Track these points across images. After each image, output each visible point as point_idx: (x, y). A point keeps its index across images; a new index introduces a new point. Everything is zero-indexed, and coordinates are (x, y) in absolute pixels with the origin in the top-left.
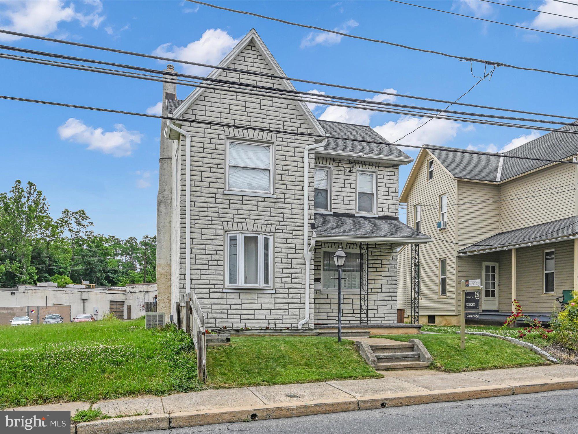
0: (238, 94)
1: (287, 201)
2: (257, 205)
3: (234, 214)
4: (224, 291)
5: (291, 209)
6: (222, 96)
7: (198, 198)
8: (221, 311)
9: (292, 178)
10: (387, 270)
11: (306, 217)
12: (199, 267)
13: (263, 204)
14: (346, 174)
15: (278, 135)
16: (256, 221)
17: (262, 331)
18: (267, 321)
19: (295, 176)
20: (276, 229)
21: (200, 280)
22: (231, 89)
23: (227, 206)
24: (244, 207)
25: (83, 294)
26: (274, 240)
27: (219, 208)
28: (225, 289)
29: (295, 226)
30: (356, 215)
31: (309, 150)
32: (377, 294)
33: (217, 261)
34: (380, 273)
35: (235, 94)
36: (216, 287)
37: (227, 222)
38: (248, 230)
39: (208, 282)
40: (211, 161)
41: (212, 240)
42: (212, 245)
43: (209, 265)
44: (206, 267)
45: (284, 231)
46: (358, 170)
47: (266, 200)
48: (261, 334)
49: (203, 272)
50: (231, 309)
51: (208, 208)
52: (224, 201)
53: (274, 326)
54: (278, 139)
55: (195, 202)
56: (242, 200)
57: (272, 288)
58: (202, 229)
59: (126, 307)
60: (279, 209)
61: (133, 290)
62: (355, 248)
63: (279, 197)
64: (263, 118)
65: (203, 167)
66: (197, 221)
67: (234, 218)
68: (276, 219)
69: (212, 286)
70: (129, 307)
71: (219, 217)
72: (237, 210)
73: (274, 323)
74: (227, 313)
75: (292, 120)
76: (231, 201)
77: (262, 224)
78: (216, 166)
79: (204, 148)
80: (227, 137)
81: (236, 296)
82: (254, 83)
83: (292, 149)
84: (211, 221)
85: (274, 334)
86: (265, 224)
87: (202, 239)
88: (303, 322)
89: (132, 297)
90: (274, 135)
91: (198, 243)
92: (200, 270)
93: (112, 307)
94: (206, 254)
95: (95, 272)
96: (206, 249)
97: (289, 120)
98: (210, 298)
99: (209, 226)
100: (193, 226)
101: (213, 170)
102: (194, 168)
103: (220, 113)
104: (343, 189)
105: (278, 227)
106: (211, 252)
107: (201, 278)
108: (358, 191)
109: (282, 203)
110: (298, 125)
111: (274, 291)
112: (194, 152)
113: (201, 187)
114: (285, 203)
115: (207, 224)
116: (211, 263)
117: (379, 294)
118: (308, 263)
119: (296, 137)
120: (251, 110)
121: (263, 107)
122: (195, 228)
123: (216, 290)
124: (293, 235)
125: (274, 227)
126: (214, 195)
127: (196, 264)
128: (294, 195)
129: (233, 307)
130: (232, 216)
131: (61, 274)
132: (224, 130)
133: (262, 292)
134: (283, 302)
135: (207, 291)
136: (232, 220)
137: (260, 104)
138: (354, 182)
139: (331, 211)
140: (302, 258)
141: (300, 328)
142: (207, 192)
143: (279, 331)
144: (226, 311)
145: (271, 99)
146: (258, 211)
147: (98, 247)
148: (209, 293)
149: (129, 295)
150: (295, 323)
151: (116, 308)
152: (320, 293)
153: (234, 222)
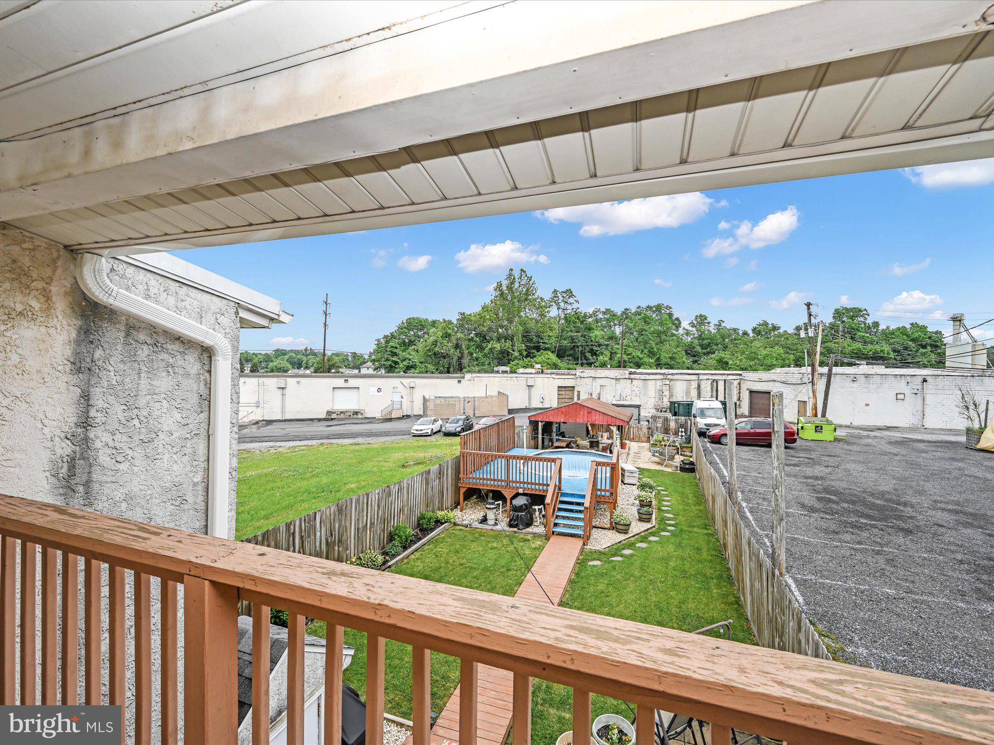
25: (529, 380)
59: (576, 393)
61: (582, 375)
70: (579, 392)
89: (582, 383)
93: (560, 393)
95: (578, 347)
131: (546, 349)
147: (582, 322)
149: (579, 380)
151: (565, 394)
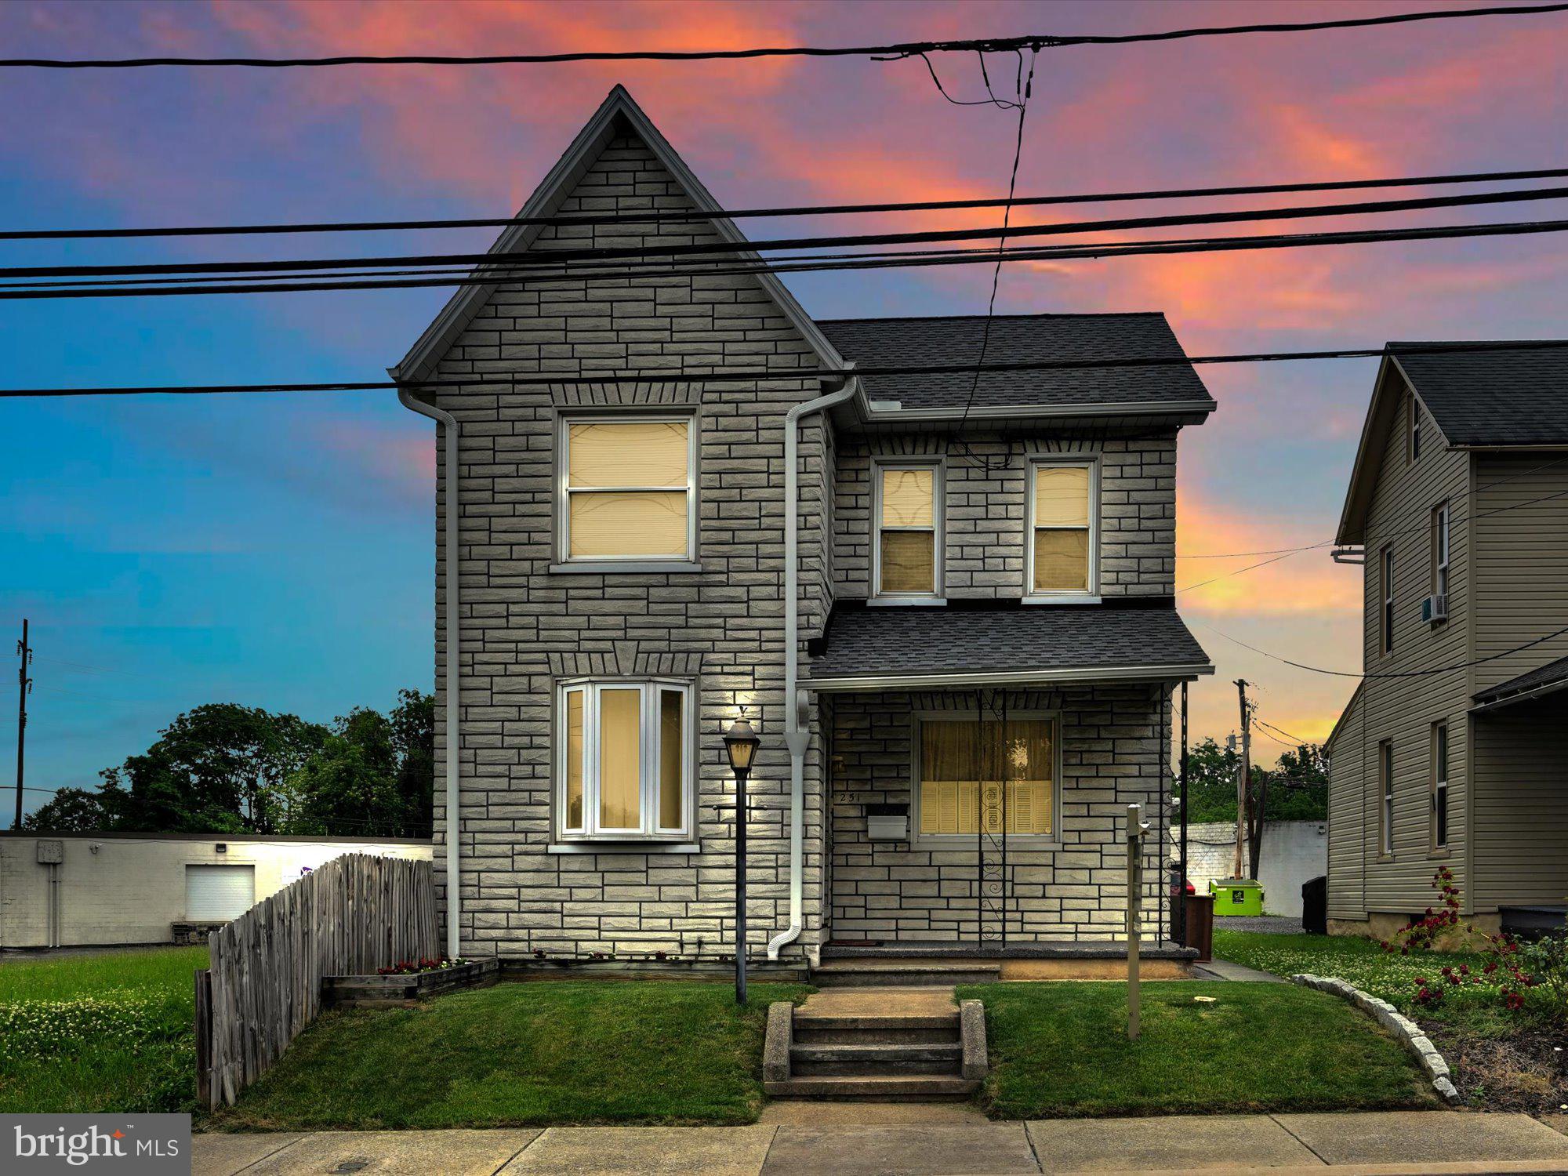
0: (591, 283)
1: (737, 577)
2: (647, 599)
3: (579, 630)
4: (553, 849)
5: (747, 602)
6: (545, 296)
7: (481, 591)
8: (543, 905)
9: (752, 509)
10: (1134, 770)
11: (791, 621)
12: (485, 783)
13: (664, 592)
14: (992, 474)
15: (709, 386)
16: (644, 645)
17: (634, 965)
18: (676, 935)
19: (760, 501)
20: (701, 665)
21: (488, 819)
22: (571, 272)
23: (561, 608)
24: (608, 606)
26: (697, 698)
27: (537, 616)
28: (556, 843)
29: (761, 651)
30: (1025, 601)
31: (802, 418)
32: (1098, 847)
33: (534, 765)
34: (1111, 782)
35: (582, 284)
36: (532, 837)
37: (561, 652)
38: (619, 674)
39: (508, 824)
40: (516, 483)
41: (519, 706)
42: (520, 720)
43: (510, 779)
44: (503, 783)
45: (726, 669)
46: (1032, 460)
47: (673, 579)
48: (632, 974)
49: (495, 798)
50: (571, 901)
51: (507, 617)
52: (551, 593)
53: (696, 951)
54: (707, 397)
55: (471, 604)
56: (603, 588)
57: (691, 837)
58: (492, 676)
60: (711, 606)
62: (1022, 706)
63: (711, 568)
64: (662, 343)
65: (493, 503)
66: (479, 657)
67: (580, 640)
68: (703, 633)
69: (521, 837)
71: (538, 641)
72: (589, 616)
73: (695, 940)
74: (562, 912)
75: (750, 335)
76: (572, 593)
77: (661, 653)
78: (529, 497)
79: (495, 452)
80: (560, 412)
81: (587, 863)
82: (636, 243)
83: (750, 422)
84: (517, 652)
85: (669, 974)
86: (669, 652)
87: (492, 706)
88: (784, 937)
90: (697, 386)
91: (483, 717)
92: (488, 791)
94: (503, 748)
96: (502, 734)
97: (740, 335)
98: (513, 871)
99: (512, 669)
100: (467, 670)
101: (521, 509)
102: (470, 509)
103: (539, 344)
104: (982, 525)
105: (712, 657)
106: (517, 741)
107: (490, 816)
108: (1033, 523)
109: (721, 585)
110: (770, 346)
111: (696, 849)
112: (469, 465)
113: (489, 560)
114: (728, 585)
115: (506, 664)
116: (516, 770)
117: (1106, 849)
118: (797, 762)
119: (762, 384)
120: (627, 323)
121: (661, 310)
122: (473, 675)
123: (530, 848)
124: (754, 679)
125: (695, 657)
126: (523, 580)
127: (476, 776)
128: (757, 557)
129: (579, 894)
130: (574, 635)
132: (551, 393)
133: (660, 850)
134: (724, 879)
135: (507, 848)
136: (573, 646)
137: (655, 300)
138: (1019, 498)
139: (943, 596)
140: (783, 746)
141: (773, 955)
142: (504, 573)
143: (685, 966)
144: (557, 906)
145: (686, 279)
146: (648, 614)
148: (512, 857)
150: (761, 940)
152: (906, 849)
153: (579, 652)
